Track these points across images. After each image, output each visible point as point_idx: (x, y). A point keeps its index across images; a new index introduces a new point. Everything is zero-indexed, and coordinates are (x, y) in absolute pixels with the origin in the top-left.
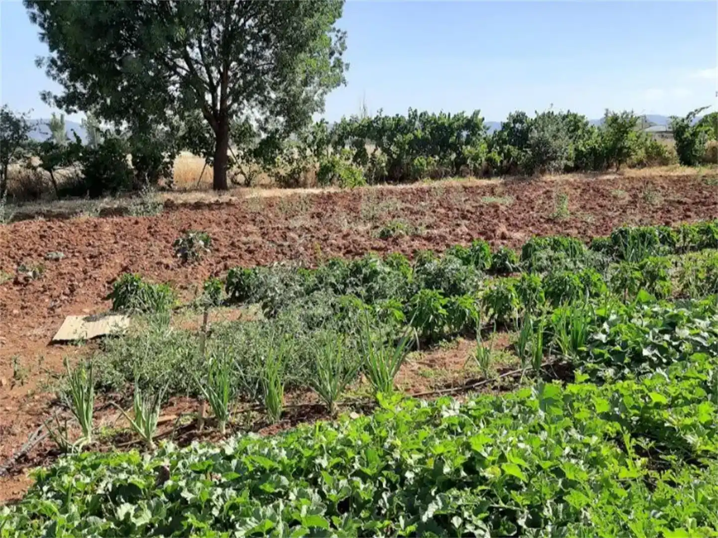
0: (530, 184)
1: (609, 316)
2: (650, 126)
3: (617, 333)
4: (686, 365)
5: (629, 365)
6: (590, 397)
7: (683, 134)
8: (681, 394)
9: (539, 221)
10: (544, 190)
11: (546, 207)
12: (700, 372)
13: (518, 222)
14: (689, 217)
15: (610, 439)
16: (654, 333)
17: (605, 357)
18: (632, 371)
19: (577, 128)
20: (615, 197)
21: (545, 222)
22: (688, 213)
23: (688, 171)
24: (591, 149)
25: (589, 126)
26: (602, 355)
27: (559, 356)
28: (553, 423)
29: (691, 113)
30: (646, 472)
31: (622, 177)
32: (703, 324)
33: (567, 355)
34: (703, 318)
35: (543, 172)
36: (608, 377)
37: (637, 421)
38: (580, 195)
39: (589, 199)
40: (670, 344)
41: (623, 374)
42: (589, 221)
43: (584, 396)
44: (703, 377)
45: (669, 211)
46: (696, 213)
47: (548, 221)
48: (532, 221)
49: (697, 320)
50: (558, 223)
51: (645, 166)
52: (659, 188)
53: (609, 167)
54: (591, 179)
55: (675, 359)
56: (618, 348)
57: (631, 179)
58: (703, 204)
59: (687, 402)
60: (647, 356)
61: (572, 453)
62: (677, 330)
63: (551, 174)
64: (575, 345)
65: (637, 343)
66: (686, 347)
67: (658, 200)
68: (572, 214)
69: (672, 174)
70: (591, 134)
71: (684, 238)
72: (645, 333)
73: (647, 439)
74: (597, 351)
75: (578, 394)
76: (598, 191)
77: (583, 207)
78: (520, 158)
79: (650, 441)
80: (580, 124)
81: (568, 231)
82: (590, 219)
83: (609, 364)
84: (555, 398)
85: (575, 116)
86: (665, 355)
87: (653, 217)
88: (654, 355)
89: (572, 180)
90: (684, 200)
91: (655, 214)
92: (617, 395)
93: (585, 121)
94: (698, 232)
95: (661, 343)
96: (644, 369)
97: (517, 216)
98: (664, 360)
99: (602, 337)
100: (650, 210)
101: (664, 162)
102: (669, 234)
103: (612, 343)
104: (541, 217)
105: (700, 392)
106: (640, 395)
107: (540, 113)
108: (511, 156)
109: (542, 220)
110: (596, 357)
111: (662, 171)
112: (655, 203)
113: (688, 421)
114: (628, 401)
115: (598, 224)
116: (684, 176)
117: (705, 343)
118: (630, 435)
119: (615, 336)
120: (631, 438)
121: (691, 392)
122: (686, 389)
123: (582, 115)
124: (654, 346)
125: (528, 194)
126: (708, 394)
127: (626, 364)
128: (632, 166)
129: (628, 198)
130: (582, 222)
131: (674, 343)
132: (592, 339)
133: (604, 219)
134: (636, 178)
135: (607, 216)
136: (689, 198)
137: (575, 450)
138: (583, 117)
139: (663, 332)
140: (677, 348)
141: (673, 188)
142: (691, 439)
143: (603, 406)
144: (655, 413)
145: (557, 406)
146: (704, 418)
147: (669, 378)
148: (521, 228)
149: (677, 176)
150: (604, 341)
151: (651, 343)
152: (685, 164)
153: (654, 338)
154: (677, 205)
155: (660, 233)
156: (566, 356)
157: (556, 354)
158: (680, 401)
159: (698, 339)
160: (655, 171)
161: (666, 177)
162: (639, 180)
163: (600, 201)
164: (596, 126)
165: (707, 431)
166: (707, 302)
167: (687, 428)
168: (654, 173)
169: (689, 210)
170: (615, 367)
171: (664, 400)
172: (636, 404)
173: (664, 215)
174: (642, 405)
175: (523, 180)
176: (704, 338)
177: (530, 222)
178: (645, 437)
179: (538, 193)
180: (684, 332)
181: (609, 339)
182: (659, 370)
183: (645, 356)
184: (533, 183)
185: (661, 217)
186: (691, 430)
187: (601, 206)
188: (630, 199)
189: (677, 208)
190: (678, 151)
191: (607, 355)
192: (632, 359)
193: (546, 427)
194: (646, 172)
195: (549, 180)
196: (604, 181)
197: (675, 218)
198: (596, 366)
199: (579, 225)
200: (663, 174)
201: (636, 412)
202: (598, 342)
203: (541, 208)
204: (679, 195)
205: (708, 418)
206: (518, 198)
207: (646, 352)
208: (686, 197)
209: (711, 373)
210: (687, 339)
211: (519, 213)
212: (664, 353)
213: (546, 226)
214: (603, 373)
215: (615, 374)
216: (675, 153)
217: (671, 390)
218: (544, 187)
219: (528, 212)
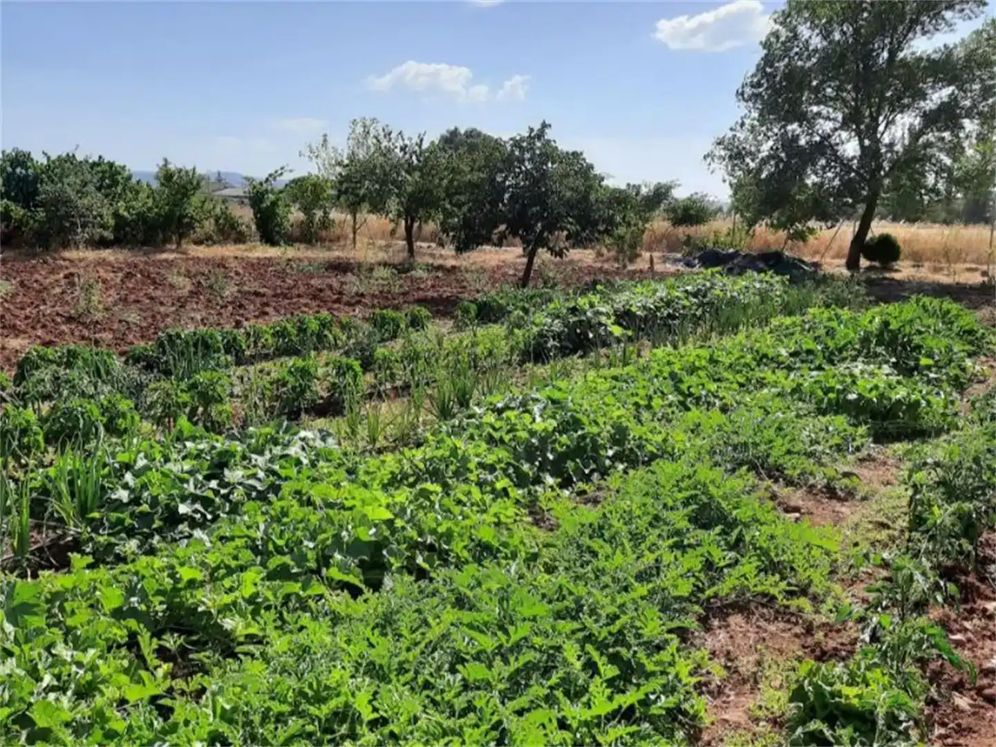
0: (45, 262)
1: (135, 461)
2: (226, 188)
3: (144, 487)
4: (235, 520)
5: (159, 531)
6: (95, 588)
7: (261, 202)
8: (222, 561)
9: (53, 321)
10: (67, 272)
11: (68, 298)
12: (249, 527)
13: (19, 323)
14: (267, 314)
15: (119, 646)
16: (196, 480)
17: (126, 524)
18: (164, 539)
19: (115, 183)
20: (172, 286)
21: (63, 323)
22: (267, 309)
23: (272, 252)
24: (138, 214)
25: (134, 181)
26: (120, 521)
27: (59, 532)
28: (27, 641)
29: (270, 175)
30: (168, 683)
31: (184, 256)
32: (260, 460)
33: (72, 528)
34: (261, 453)
35: (66, 245)
36: (129, 552)
37: (164, 612)
38: (122, 280)
39: (134, 288)
40: (216, 492)
41: (151, 545)
42: (130, 319)
43: (85, 589)
44: (252, 533)
45: (241, 306)
46: (274, 308)
47: (70, 319)
48: (42, 320)
49: (254, 456)
50: (83, 324)
51: (214, 243)
52: (232, 274)
53: (167, 240)
54: (140, 259)
55: (223, 512)
56: (145, 508)
57: (197, 260)
58: (285, 296)
59: (230, 571)
60: (186, 514)
61: (56, 683)
62: (226, 472)
63: (78, 248)
64: (83, 511)
65: (171, 497)
66: (238, 495)
67: (230, 291)
68: (107, 309)
69: (250, 255)
70: (137, 193)
71: (255, 343)
72: (183, 481)
73: (176, 635)
74: (114, 516)
75: (75, 587)
76: (148, 277)
77: (124, 300)
78: (28, 223)
79: (179, 637)
80: (119, 177)
81: (97, 336)
82: (133, 317)
83: (131, 533)
84: (32, 601)
85: (111, 165)
86: (210, 509)
87: (220, 314)
88: (196, 511)
89: (112, 258)
90: (262, 290)
91: (223, 311)
92: (135, 579)
93: (126, 174)
94: (273, 335)
95: (205, 494)
96: (181, 532)
97: (18, 312)
98: (209, 517)
99: (123, 495)
100: (217, 304)
101: (240, 238)
102: (235, 339)
103: (136, 501)
104: (58, 314)
105: (247, 555)
106: (165, 574)
107: (54, 157)
108: (11, 217)
109: (59, 319)
110: (113, 526)
111: (239, 249)
112: (225, 295)
113: (228, 599)
114: (150, 585)
115: (144, 324)
116: (266, 258)
117: (260, 487)
118: (149, 634)
119: (141, 491)
120: (152, 637)
121: (236, 558)
122: (229, 554)
123: (122, 164)
124: (195, 498)
125: (39, 278)
126: (256, 556)
127: (154, 529)
128: (198, 242)
129: (189, 287)
130: (120, 321)
131: (223, 491)
132: (110, 498)
133: (153, 317)
134: (204, 259)
135: (159, 313)
136: (269, 288)
137: (58, 677)
138: (124, 167)
139: (208, 478)
140: (226, 497)
141: (250, 274)
142: (228, 623)
143: (112, 598)
144: (188, 596)
145: (36, 614)
146: (248, 591)
147: (211, 542)
148: (25, 332)
149: (258, 258)
150: (125, 500)
151: (191, 494)
152: (266, 242)
153: (196, 487)
154: (253, 297)
155: (224, 338)
156: (72, 530)
157: (54, 528)
158: (222, 571)
159: (252, 482)
160: (229, 251)
161: (242, 259)
162: (207, 262)
163: (151, 290)
164: (144, 183)
165: (251, 608)
166: (267, 430)
167: (225, 609)
168: (227, 253)
169: (267, 304)
170: (140, 537)
171: (199, 576)
172: (162, 588)
173: (235, 312)
174: (169, 588)
175: (34, 256)
176: (259, 480)
177: (39, 321)
178: (172, 631)
179: (57, 277)
180: (234, 475)
181: (132, 496)
182: (198, 533)
183: (183, 515)
184: (50, 261)
185: (232, 314)
186: (231, 611)
187: (152, 298)
188: (192, 288)
189: (253, 302)
190: (257, 225)
191: (128, 521)
192: (164, 520)
193: (16, 650)
194: (217, 251)
195: (77, 257)
196: (159, 261)
197: (249, 316)
198: (113, 540)
199: (115, 326)
200: (239, 254)
201: (161, 598)
202: (118, 503)
203: (60, 299)
204: (256, 284)
205: (253, 590)
206: (22, 284)
207: (183, 509)
208: (265, 286)
209: (262, 527)
210: (240, 484)
211: (22, 309)
212: (210, 506)
213: (64, 327)
214: (122, 548)
215: (139, 547)
216: (254, 227)
217: (211, 560)
218: (67, 268)
219: (37, 306)
